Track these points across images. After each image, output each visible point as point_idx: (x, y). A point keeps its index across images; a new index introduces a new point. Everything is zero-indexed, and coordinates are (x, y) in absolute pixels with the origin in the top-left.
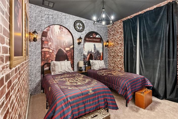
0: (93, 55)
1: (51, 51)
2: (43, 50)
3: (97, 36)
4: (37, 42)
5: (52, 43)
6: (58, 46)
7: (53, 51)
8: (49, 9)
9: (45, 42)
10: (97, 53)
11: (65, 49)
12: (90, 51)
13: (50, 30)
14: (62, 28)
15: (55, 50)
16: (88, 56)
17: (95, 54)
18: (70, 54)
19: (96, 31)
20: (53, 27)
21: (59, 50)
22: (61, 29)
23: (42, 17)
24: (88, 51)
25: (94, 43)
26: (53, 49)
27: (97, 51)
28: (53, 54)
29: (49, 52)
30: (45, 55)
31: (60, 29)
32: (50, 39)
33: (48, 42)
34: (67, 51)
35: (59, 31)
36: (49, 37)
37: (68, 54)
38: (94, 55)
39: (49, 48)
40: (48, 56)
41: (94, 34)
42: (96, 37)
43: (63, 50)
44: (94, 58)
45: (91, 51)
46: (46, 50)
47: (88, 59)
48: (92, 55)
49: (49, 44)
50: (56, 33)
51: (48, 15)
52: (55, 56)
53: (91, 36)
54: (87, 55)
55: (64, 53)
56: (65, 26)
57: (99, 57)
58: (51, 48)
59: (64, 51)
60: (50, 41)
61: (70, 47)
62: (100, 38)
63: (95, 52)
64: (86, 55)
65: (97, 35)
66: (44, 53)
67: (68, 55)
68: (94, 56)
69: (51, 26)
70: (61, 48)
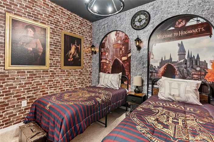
0: (175, 67)
1: (108, 62)
2: (102, 61)
3: (192, 22)
4: (96, 54)
5: (109, 53)
6: (114, 56)
7: (109, 61)
8: (105, 19)
9: (103, 53)
10: (188, 63)
11: (121, 59)
12: (168, 58)
13: (107, 40)
14: (119, 33)
15: (111, 61)
16: (162, 70)
17: (184, 66)
18: (128, 65)
19: (182, 12)
20: (109, 36)
21: (115, 60)
22: (118, 35)
23: (100, 30)
24: (162, 60)
25: (179, 42)
26: (110, 59)
27: (191, 58)
28: (109, 65)
29: (106, 63)
30: (103, 66)
31: (116, 35)
32: (107, 49)
33: (105, 52)
34: (124, 61)
35: (115, 39)
36: (106, 48)
37: (125, 65)
38: (178, 68)
39: (106, 59)
40: (105, 67)
41: (180, 21)
42: (188, 24)
43: (119, 60)
44: (178, 73)
45: (171, 59)
46: (104, 61)
47: (160, 74)
48: (172, 67)
49: (107, 54)
50: (113, 41)
51: (104, 25)
52: (111, 68)
53: (172, 28)
54: (159, 68)
55: (120, 64)
56: (119, 29)
57: (200, 71)
58: (108, 59)
59: (121, 61)
60: (107, 51)
61: (127, 56)
62: (202, 24)
63: (182, 61)
64: (157, 67)
65: (191, 20)
66: (102, 64)
67: (125, 67)
68: (179, 70)
69: (108, 36)
70: (117, 58)
